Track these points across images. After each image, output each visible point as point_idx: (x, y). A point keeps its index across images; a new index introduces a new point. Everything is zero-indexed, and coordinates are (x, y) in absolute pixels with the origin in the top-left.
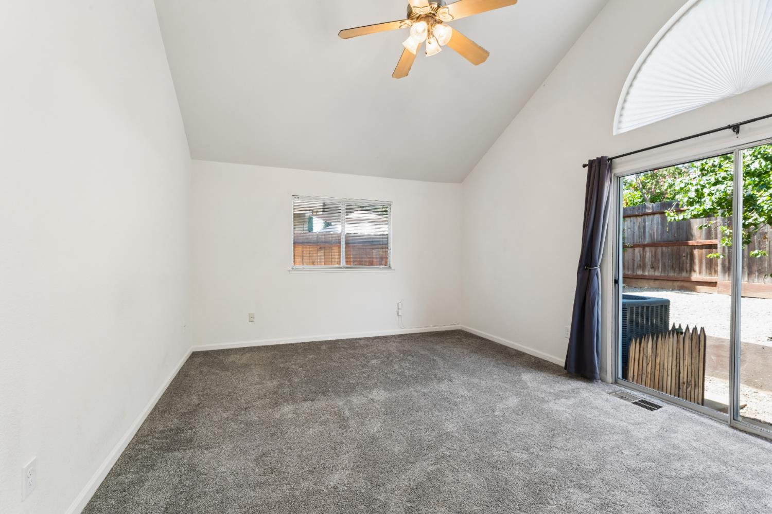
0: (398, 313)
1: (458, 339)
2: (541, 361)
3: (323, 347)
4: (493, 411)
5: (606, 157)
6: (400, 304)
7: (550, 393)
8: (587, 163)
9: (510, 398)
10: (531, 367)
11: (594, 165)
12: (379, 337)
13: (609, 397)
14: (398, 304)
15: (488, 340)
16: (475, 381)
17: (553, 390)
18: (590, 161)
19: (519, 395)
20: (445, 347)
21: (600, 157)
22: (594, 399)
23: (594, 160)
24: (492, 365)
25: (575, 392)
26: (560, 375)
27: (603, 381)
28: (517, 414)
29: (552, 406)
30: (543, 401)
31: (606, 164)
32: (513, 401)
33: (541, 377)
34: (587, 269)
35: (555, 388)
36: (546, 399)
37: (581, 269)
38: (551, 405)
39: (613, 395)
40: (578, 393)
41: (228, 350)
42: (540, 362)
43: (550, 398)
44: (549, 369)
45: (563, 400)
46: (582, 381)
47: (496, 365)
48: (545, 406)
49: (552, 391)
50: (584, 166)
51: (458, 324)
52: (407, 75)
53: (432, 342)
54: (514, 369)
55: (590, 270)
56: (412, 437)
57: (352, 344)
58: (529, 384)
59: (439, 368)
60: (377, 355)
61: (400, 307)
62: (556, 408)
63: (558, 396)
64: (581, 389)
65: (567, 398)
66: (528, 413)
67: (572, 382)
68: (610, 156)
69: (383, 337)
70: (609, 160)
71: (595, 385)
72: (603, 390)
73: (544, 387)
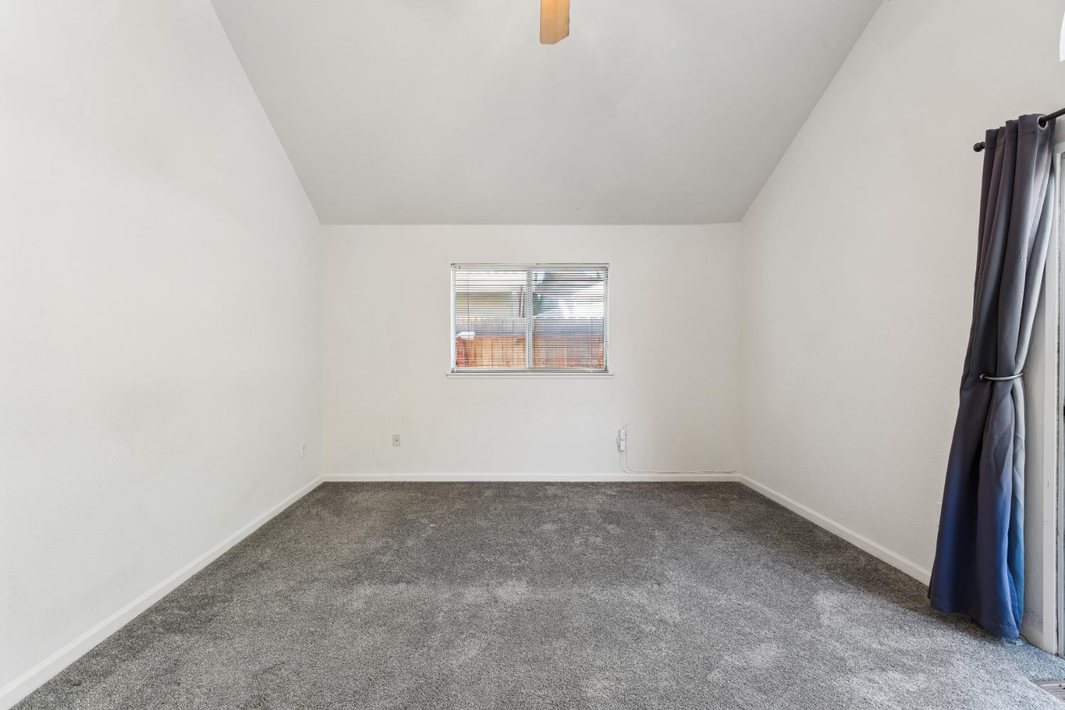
0: (619, 447)
1: (724, 499)
2: (880, 567)
3: (489, 493)
4: (710, 669)
5: (1035, 116)
6: (623, 431)
7: (869, 651)
8: (984, 140)
9: (763, 646)
10: (850, 580)
11: (1000, 141)
12: (583, 483)
13: (1033, 692)
14: (619, 432)
15: (783, 509)
16: (705, 591)
17: (881, 644)
18: (989, 132)
19: (786, 640)
20: (687, 514)
21: (1015, 118)
22: (984, 691)
23: (1001, 128)
24: (762, 561)
25: (940, 659)
26: (915, 610)
27: (1030, 642)
28: (759, 689)
29: (858, 686)
30: (840, 667)
31: (1034, 133)
32: (764, 655)
33: (864, 604)
34: (985, 381)
35: (885, 641)
36: (851, 663)
37: (969, 380)
38: (855, 682)
39: (1048, 689)
40: (944, 663)
41: (362, 484)
42: (876, 570)
43: (862, 663)
44: (893, 591)
45: (895, 675)
46: (970, 633)
47: (771, 564)
48: (840, 683)
49: (875, 646)
50: (978, 148)
51: (735, 471)
52: (568, 35)
53: (669, 501)
54: (808, 577)
55: (994, 382)
56: (513, 693)
57: (535, 490)
58: (825, 620)
59: (653, 555)
60: (561, 516)
61: (623, 436)
62: (864, 692)
63: (885, 662)
64: (958, 656)
65: (908, 671)
66: (786, 690)
67: (940, 632)
68: (1048, 112)
69: (592, 484)
70: (1042, 122)
71: (1003, 652)
72: (1022, 668)
73: (858, 632)
